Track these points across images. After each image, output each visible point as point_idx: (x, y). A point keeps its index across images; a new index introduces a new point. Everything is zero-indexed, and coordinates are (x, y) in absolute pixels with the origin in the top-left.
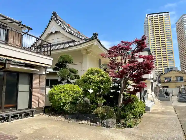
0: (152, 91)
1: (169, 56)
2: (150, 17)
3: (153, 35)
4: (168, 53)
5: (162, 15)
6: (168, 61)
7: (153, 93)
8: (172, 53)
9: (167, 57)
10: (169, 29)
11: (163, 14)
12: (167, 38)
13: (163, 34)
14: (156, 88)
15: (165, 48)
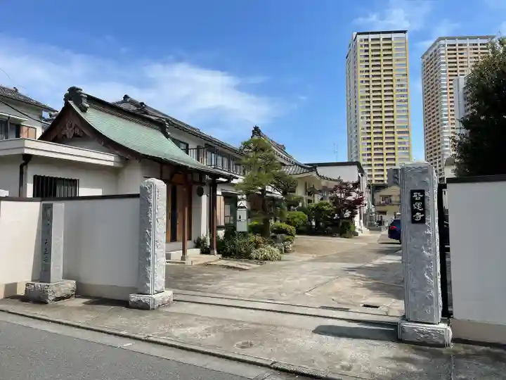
0: (360, 219)
1: (399, 138)
2: (361, 41)
3: (367, 86)
4: (399, 132)
5: (390, 39)
6: (397, 152)
7: (362, 221)
8: (408, 132)
9: (397, 140)
10: (404, 75)
11: (394, 36)
12: (398, 96)
13: (389, 91)
14: (365, 215)
15: (392, 119)
